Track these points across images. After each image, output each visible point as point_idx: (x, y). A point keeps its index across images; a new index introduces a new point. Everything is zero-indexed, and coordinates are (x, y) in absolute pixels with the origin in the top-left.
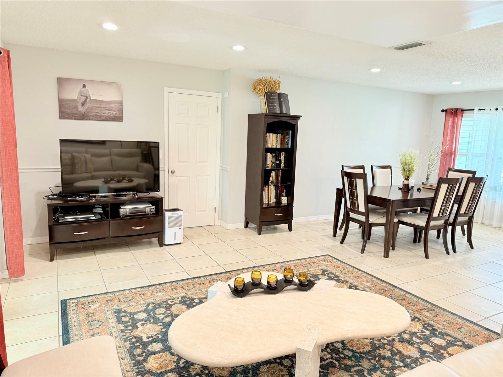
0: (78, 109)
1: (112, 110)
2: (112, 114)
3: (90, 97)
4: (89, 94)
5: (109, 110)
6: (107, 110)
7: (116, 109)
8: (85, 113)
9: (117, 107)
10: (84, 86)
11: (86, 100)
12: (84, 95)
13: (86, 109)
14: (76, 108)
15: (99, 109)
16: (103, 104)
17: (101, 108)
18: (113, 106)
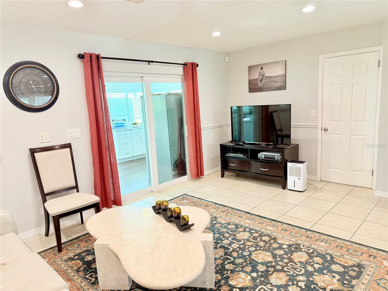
0: (258, 84)
1: (279, 82)
2: (278, 84)
3: (265, 75)
4: (265, 73)
5: (276, 82)
6: (275, 82)
7: (281, 81)
8: (262, 87)
9: (282, 79)
10: (262, 68)
11: (263, 77)
12: (261, 74)
13: (263, 84)
14: (257, 84)
15: (270, 82)
16: (272, 79)
17: (272, 81)
18: (279, 79)
